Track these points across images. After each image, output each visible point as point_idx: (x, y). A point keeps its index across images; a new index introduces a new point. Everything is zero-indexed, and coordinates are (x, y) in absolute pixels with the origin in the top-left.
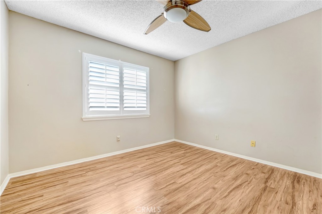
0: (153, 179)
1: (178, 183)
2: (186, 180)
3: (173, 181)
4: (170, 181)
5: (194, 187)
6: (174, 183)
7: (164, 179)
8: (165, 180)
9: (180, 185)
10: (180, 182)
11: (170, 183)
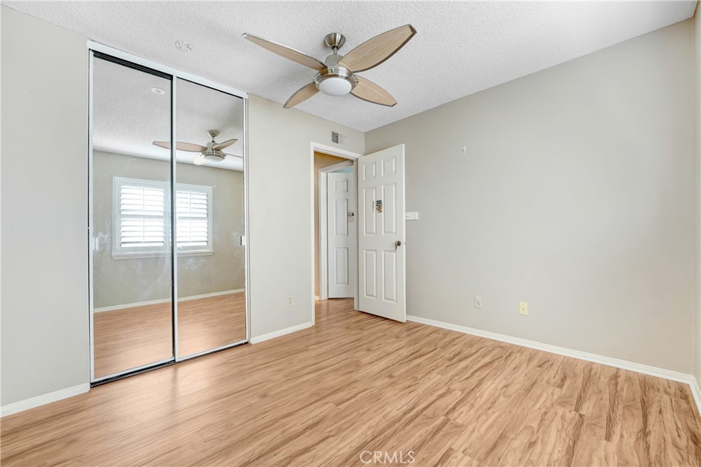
0: (389, 409)
1: (332, 402)
2: (311, 412)
3: (341, 407)
4: (347, 407)
5: (300, 397)
6: (340, 404)
7: (362, 411)
8: (360, 408)
9: (327, 400)
10: (326, 407)
11: (349, 402)
